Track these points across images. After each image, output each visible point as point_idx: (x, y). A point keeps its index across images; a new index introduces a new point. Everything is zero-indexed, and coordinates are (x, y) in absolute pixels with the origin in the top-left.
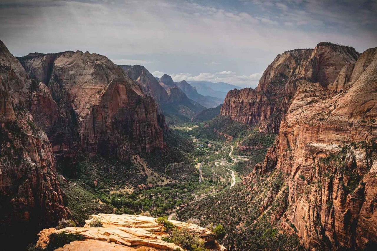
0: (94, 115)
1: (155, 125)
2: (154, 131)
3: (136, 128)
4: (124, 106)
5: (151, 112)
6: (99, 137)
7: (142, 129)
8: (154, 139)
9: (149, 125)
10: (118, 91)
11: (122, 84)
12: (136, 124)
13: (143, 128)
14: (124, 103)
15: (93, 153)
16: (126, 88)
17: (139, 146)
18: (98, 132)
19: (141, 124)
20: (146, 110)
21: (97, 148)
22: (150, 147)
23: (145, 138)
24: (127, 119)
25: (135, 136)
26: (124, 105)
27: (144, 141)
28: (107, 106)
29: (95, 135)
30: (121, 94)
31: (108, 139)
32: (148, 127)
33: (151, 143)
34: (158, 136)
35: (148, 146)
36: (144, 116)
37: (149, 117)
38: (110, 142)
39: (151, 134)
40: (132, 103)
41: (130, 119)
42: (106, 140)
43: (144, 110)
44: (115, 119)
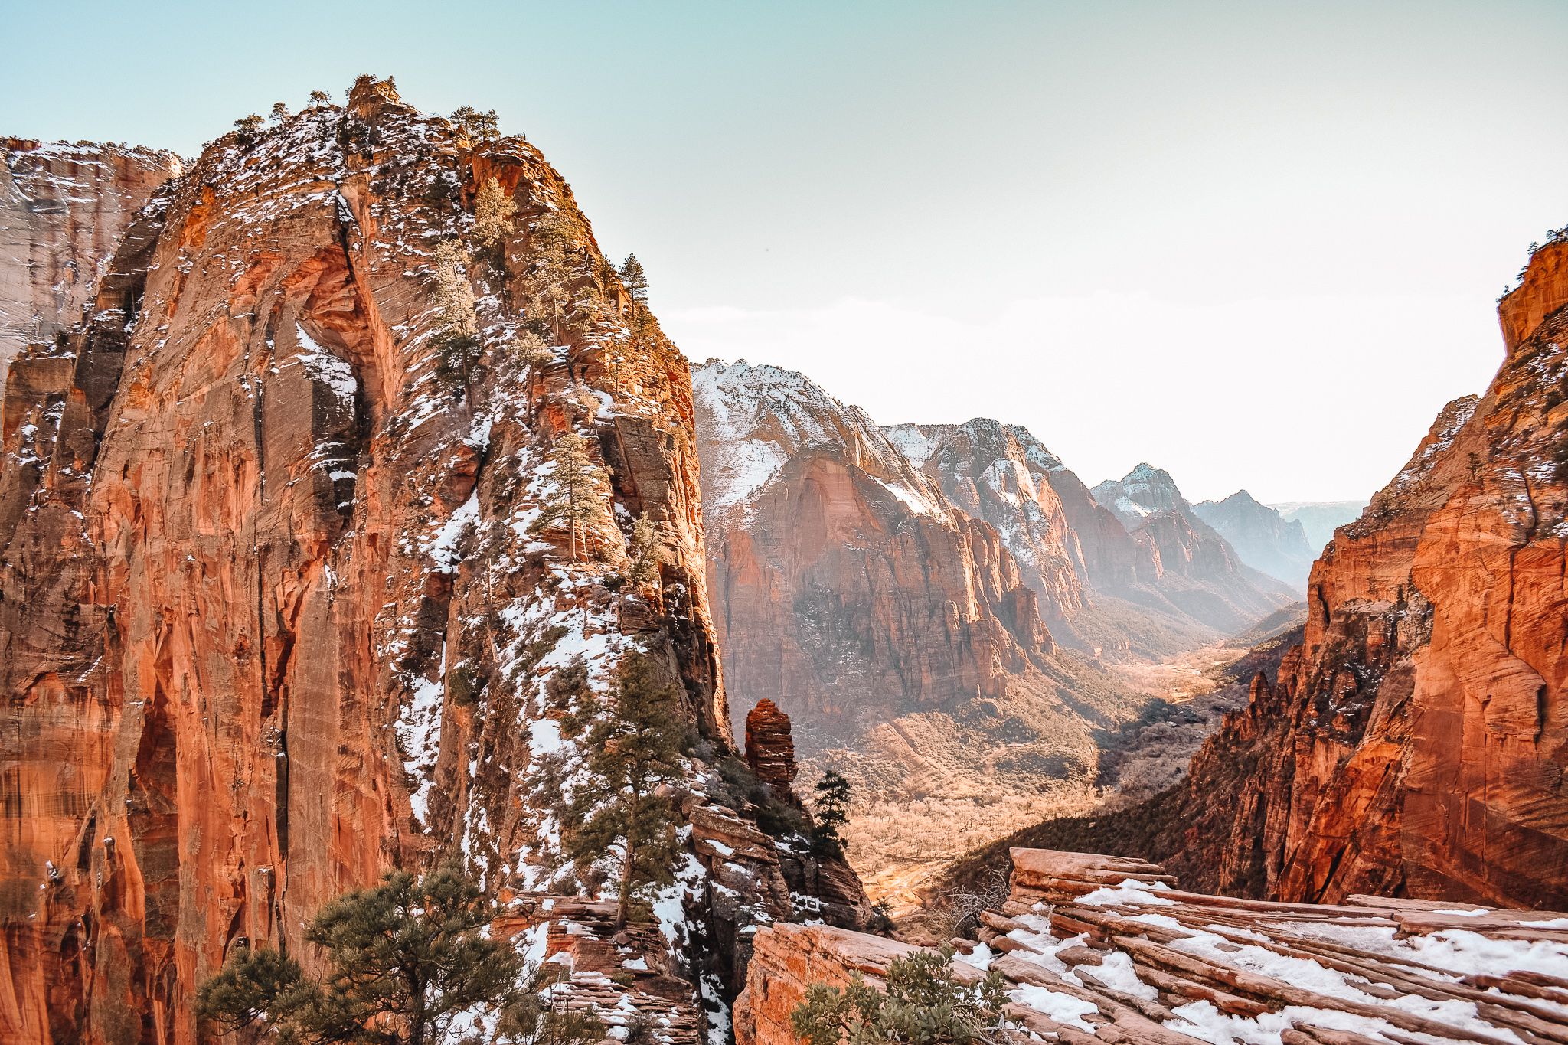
0: (730, 564)
1: (960, 610)
2: (954, 628)
3: (887, 618)
4: (847, 541)
5: (947, 560)
6: (746, 641)
7: (909, 619)
8: (956, 656)
9: (936, 607)
10: (822, 489)
11: (835, 460)
12: (886, 602)
13: (913, 616)
14: (844, 529)
16: (853, 476)
17: (893, 676)
19: (907, 603)
20: (927, 555)
21: (738, 677)
22: (941, 684)
23: (919, 651)
24: (856, 584)
25: (883, 643)
26: (844, 539)
27: (914, 662)
28: (776, 536)
29: (733, 634)
30: (832, 495)
31: (780, 645)
32: (932, 613)
33: (942, 669)
34: (975, 647)
35: (928, 679)
36: (918, 572)
37: (933, 577)
38: (785, 657)
39: (942, 639)
40: (877, 530)
41: (864, 583)
42: (770, 649)
43: (915, 553)
44: (812, 583)
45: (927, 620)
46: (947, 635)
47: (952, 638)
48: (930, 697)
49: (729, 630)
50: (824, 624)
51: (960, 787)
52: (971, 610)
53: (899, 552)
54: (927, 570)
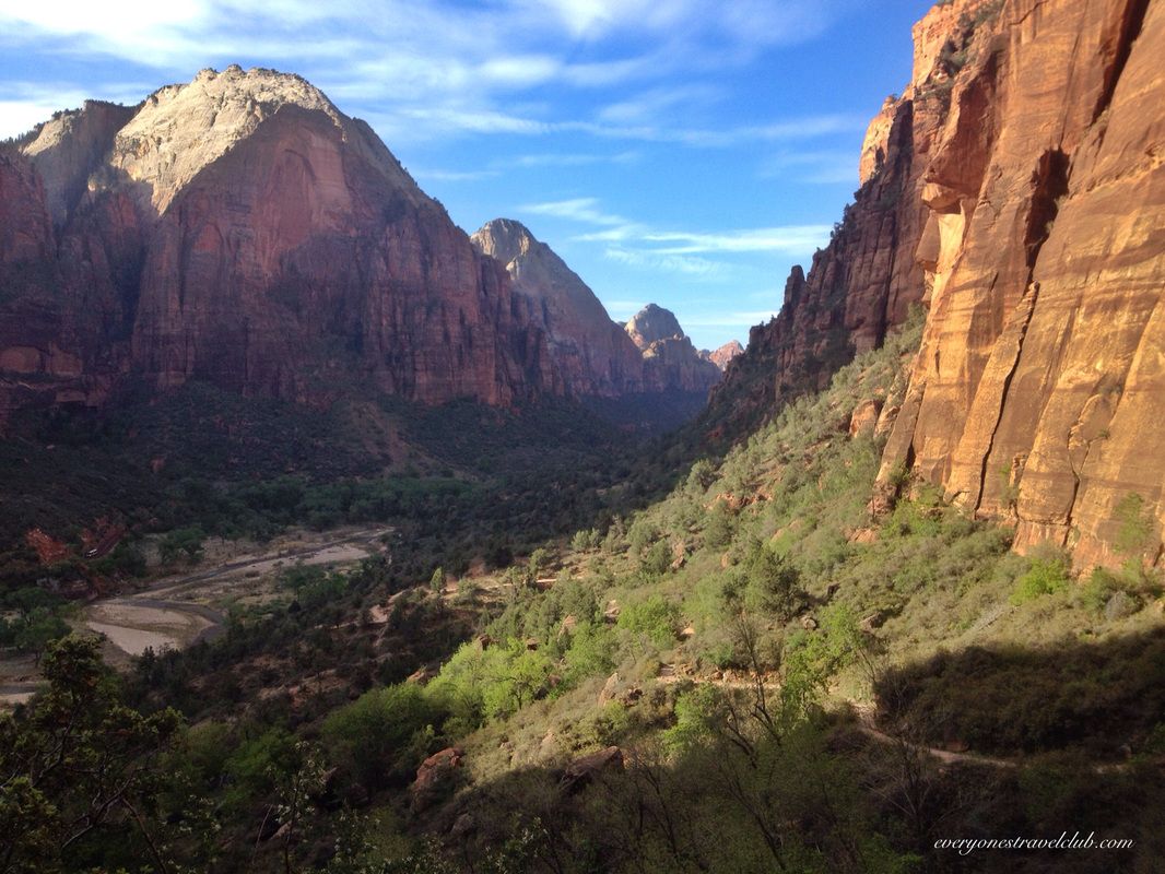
0: (187, 229)
1: (461, 311)
2: (455, 329)
3: (379, 311)
4: (335, 228)
5: (448, 257)
6: (203, 317)
7: (404, 315)
8: (455, 360)
9: (435, 305)
10: (306, 163)
11: (323, 134)
12: (377, 294)
13: (408, 311)
14: (332, 215)
15: (172, 373)
16: (342, 153)
17: (383, 373)
18: (198, 295)
19: (402, 298)
20: (425, 249)
21: (191, 358)
23: (414, 348)
25: (374, 338)
26: (330, 223)
27: (408, 360)
28: (244, 202)
29: (187, 308)
30: (319, 175)
31: (245, 324)
32: (429, 312)
33: (438, 371)
34: (477, 352)
35: (423, 379)
36: (415, 266)
37: (435, 274)
38: (252, 337)
39: (439, 338)
40: (369, 218)
42: (233, 327)
43: (415, 245)
44: (293, 268)
45: (423, 317)
46: (446, 336)
47: (452, 340)
48: (425, 397)
49: (182, 302)
50: (304, 313)
51: (448, 474)
52: (473, 316)
53: (394, 242)
54: (425, 266)
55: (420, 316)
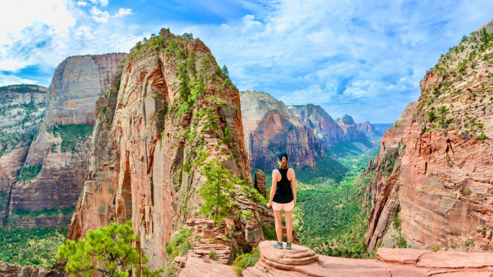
0: (252, 138)
1: (305, 148)
2: (304, 152)
3: (289, 150)
5: (302, 136)
6: (256, 156)
8: (304, 158)
9: (300, 147)
10: (273, 120)
11: (276, 114)
12: (288, 146)
13: (294, 149)
14: (278, 130)
16: (280, 117)
18: (255, 151)
19: (293, 146)
20: (298, 135)
21: (255, 164)
22: (301, 165)
23: (296, 157)
24: (281, 142)
26: (278, 132)
27: (295, 160)
28: (263, 132)
30: (276, 122)
31: (264, 157)
32: (299, 149)
33: (301, 161)
34: (309, 156)
35: (298, 164)
36: (295, 139)
37: (300, 140)
38: (265, 159)
39: (301, 154)
40: (286, 130)
41: (283, 142)
42: (262, 157)
43: (295, 135)
44: (271, 142)
46: (302, 153)
48: (299, 168)
49: (252, 153)
51: (306, 188)
52: (308, 148)
53: (291, 135)
54: (298, 139)
55: (297, 150)
